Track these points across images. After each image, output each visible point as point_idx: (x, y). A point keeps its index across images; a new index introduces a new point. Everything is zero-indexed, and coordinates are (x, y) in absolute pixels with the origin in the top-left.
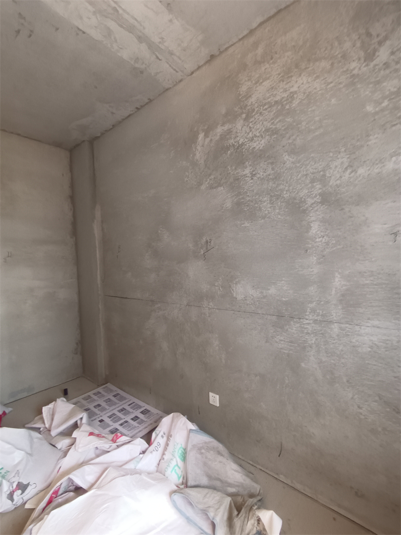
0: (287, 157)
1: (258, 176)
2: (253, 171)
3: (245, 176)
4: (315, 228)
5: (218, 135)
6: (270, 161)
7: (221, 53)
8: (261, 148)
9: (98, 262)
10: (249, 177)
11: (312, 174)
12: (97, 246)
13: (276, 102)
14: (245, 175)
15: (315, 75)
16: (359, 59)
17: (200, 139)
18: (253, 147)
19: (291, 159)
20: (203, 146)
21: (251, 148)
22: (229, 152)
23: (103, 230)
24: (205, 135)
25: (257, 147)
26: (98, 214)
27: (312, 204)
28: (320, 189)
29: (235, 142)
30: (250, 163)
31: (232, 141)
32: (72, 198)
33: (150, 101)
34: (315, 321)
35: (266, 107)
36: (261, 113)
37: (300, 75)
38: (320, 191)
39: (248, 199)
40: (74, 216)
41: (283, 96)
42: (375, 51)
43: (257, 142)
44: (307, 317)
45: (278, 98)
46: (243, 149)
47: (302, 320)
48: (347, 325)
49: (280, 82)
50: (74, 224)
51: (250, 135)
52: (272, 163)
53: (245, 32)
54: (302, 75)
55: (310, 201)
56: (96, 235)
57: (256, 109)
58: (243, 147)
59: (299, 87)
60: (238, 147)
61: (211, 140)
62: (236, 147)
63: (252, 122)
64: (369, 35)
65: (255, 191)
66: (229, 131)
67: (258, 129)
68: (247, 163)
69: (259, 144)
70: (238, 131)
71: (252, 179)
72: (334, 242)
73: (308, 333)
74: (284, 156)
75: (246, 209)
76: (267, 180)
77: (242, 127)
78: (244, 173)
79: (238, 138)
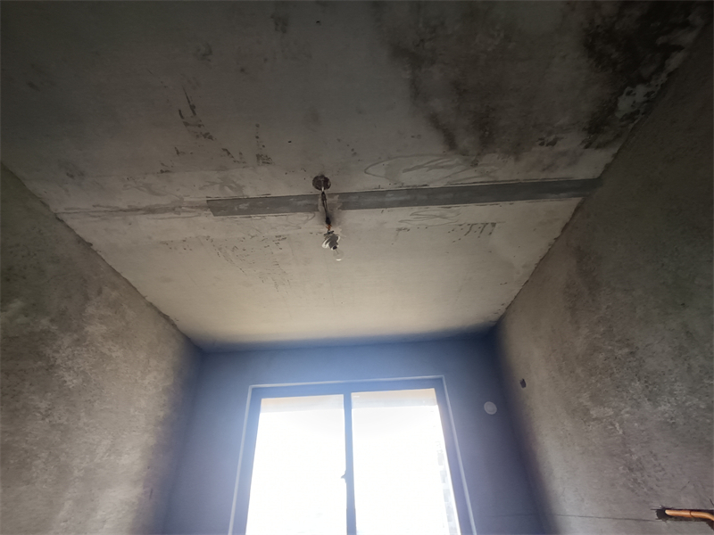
2: (50, 409)
10: (41, 414)
14: (39, 408)
18: (65, 379)
29: (53, 357)
60: (53, 366)
68: (50, 394)
71: (43, 419)
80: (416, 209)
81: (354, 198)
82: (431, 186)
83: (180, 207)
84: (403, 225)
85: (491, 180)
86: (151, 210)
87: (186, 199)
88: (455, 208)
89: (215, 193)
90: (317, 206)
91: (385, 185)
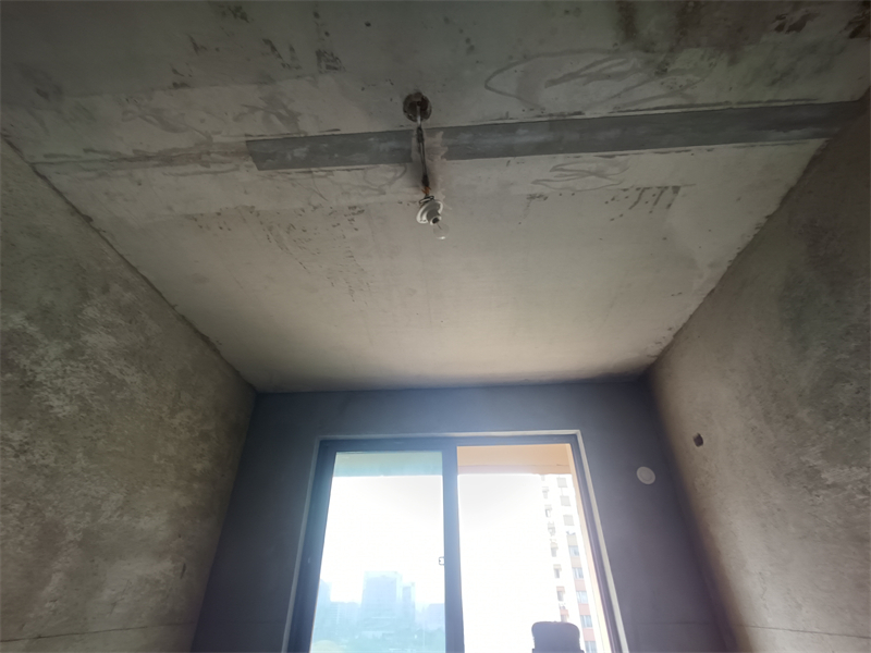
29: (31, 370)
80: (560, 159)
81: (465, 138)
82: (588, 115)
83: (209, 153)
84: (538, 189)
85: (684, 102)
86: (167, 159)
87: (217, 139)
88: (622, 157)
89: (257, 128)
90: (410, 151)
91: (517, 112)
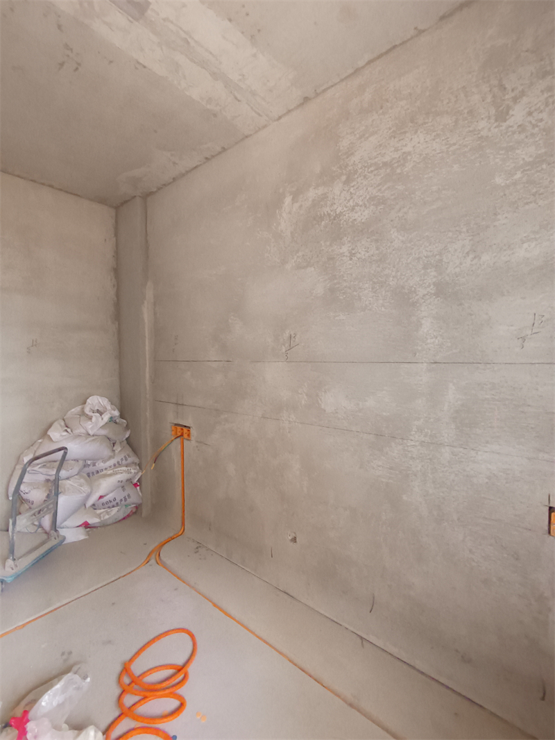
0: (396, 234)
1: (359, 256)
3: (342, 254)
4: (427, 326)
5: (310, 199)
6: (374, 237)
7: (317, 95)
8: (363, 221)
9: (147, 356)
11: (426, 257)
12: (147, 335)
13: (385, 164)
15: (434, 134)
16: (489, 118)
17: (286, 204)
19: (401, 238)
20: (290, 213)
21: (351, 220)
22: (323, 223)
23: (155, 314)
24: (293, 199)
25: (360, 219)
26: (149, 293)
27: (424, 296)
28: (435, 277)
30: (349, 239)
31: (327, 210)
32: (116, 271)
33: (224, 149)
34: (422, 443)
35: (372, 169)
36: (365, 177)
37: (416, 132)
38: (434, 280)
39: (345, 284)
40: (118, 295)
41: (393, 157)
42: (509, 108)
43: (359, 213)
44: (412, 438)
45: (387, 159)
46: (341, 220)
47: (405, 441)
48: (461, 449)
49: (390, 138)
50: (117, 305)
51: (351, 203)
52: (377, 241)
53: (350, 71)
54: (419, 132)
55: (422, 292)
56: (146, 321)
57: (360, 171)
58: (341, 218)
59: (414, 147)
61: (301, 206)
62: (332, 217)
63: (353, 186)
64: (503, 88)
65: (354, 275)
66: (324, 197)
67: (361, 196)
69: (362, 215)
70: (336, 197)
72: (449, 344)
73: (412, 458)
74: (392, 232)
75: (341, 298)
76: (370, 262)
77: (341, 192)
78: (341, 251)
79: (335, 206)
